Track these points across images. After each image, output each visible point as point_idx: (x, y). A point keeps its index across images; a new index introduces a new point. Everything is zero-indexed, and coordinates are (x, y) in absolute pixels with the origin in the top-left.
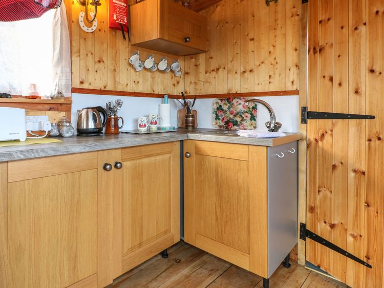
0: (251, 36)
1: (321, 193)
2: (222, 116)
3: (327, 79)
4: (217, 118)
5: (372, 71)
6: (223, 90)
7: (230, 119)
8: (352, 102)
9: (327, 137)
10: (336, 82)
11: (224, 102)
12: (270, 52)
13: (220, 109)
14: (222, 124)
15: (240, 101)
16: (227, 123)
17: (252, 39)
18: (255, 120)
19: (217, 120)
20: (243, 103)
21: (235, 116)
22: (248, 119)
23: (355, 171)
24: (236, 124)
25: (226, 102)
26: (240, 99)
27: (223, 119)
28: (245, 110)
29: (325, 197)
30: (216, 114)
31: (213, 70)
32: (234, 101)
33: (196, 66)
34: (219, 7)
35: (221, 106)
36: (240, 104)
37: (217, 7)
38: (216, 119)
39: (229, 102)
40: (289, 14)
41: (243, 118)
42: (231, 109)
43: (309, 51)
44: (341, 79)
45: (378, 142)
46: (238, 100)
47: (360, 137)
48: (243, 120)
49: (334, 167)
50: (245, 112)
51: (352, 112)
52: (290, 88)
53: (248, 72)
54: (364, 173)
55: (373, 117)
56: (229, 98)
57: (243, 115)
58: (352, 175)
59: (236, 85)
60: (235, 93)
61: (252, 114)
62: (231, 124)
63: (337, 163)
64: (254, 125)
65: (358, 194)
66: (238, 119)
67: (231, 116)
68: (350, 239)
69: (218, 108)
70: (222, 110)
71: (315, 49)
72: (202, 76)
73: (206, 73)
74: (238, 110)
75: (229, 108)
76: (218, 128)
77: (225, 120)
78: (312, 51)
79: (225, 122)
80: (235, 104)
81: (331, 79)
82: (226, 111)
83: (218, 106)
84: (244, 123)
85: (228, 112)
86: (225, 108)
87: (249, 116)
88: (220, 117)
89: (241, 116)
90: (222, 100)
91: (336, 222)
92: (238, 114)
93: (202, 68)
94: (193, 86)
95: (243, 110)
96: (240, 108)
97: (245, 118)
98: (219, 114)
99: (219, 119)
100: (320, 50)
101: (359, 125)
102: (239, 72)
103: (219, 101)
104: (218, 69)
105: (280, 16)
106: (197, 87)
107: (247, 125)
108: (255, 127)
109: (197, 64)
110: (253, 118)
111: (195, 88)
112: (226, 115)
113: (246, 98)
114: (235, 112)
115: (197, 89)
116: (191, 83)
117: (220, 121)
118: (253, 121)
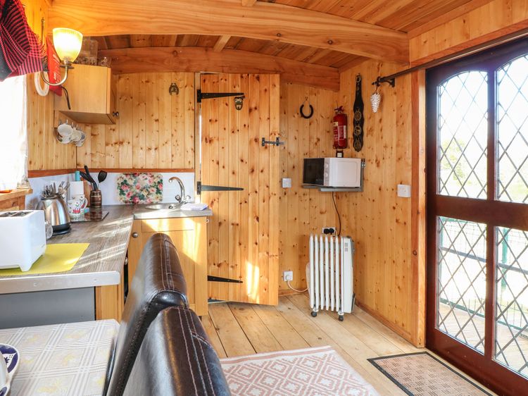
0: (156, 117)
1: (212, 245)
2: (127, 191)
3: (215, 162)
4: (122, 193)
5: (242, 161)
6: (127, 163)
7: (137, 193)
8: (231, 179)
9: (215, 203)
10: (221, 165)
11: (129, 177)
12: (172, 135)
13: (125, 183)
14: (128, 199)
15: (146, 176)
16: (133, 198)
17: (157, 120)
18: (160, 193)
19: (122, 196)
20: (149, 178)
21: (142, 190)
22: (154, 193)
23: (233, 224)
24: (142, 197)
25: (132, 177)
26: (147, 174)
27: (129, 194)
28: (151, 184)
29: (214, 247)
30: (121, 189)
31: (116, 143)
32: (141, 176)
33: (92, 135)
34: (122, 81)
35: (125, 181)
36: (146, 179)
37: (120, 78)
38: (120, 194)
39: (135, 177)
40: (187, 108)
41: (149, 192)
42: (137, 184)
43: (202, 140)
44: (224, 163)
45: (245, 204)
46: (144, 175)
47: (235, 201)
48: (149, 194)
49: (220, 224)
50: (151, 186)
51: (231, 186)
52: (188, 167)
53: (153, 150)
54: (238, 225)
55: (242, 189)
56: (134, 172)
57: (149, 190)
58: (231, 227)
59: (144, 159)
60: (139, 168)
61: (157, 188)
62: (137, 199)
63: (222, 221)
64: (160, 198)
65: (234, 239)
66: (145, 193)
67: (138, 191)
68: (231, 269)
69: (122, 183)
70: (128, 185)
71: (206, 139)
72: (102, 148)
73: (107, 144)
74: (144, 185)
75: (135, 183)
76: (124, 203)
77: (131, 195)
78: (204, 140)
79: (131, 197)
80: (142, 179)
81: (218, 163)
82: (131, 186)
83: (122, 181)
84: (150, 196)
85: (134, 187)
86: (130, 182)
87: (155, 190)
88: (125, 192)
89: (147, 190)
90: (126, 175)
91: (221, 261)
92: (144, 188)
93: (101, 140)
94: (88, 158)
95: (149, 184)
96: (147, 183)
97: (151, 192)
98: (124, 189)
99: (124, 194)
100: (210, 141)
101: (235, 194)
102: (144, 149)
103: (124, 176)
104: (121, 143)
105: (180, 106)
106: (93, 159)
107: (153, 197)
108: (161, 200)
109: (96, 133)
110: (159, 192)
111: (92, 161)
112: (132, 190)
113: (153, 173)
114: (141, 187)
115: (95, 162)
116: (86, 154)
117: (125, 196)
118: (159, 195)
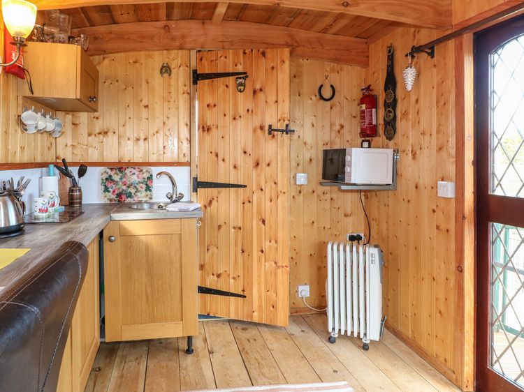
0: (144, 103)
1: (210, 251)
2: (112, 188)
3: (214, 154)
4: (106, 190)
5: (245, 152)
6: (112, 156)
7: (123, 190)
8: (232, 174)
9: (214, 203)
10: (220, 157)
11: (114, 171)
12: (164, 123)
13: (109, 179)
14: (113, 197)
15: (134, 171)
16: (119, 195)
17: (146, 107)
18: (150, 191)
19: (107, 193)
20: (137, 173)
21: (129, 187)
22: (143, 190)
23: (234, 228)
24: (129, 195)
25: (118, 172)
26: (134, 169)
27: (114, 192)
28: (140, 180)
29: (213, 254)
30: (105, 186)
31: (99, 133)
32: (128, 171)
33: (73, 124)
34: (107, 61)
35: (110, 176)
36: (134, 174)
37: (104, 59)
38: (104, 192)
39: (121, 172)
40: (181, 91)
41: (137, 189)
42: (124, 180)
43: (199, 129)
44: (224, 155)
45: (249, 204)
46: (132, 170)
47: (237, 201)
48: (137, 191)
49: (220, 227)
50: (140, 183)
51: (232, 182)
52: (182, 160)
53: (142, 140)
54: (240, 228)
55: (245, 186)
56: (120, 167)
57: (138, 186)
58: (232, 230)
59: (131, 152)
60: (127, 161)
61: (147, 185)
62: (124, 197)
63: (222, 224)
64: (149, 196)
65: (236, 245)
66: (132, 191)
67: (124, 188)
68: (232, 281)
69: (106, 179)
70: (113, 181)
71: (203, 127)
72: (83, 137)
73: (90, 135)
74: (132, 181)
75: (121, 179)
76: (108, 202)
77: (116, 192)
78: (201, 129)
79: (117, 195)
80: (129, 174)
81: (217, 155)
82: (117, 182)
83: (107, 176)
84: (139, 194)
85: (120, 183)
86: (116, 178)
87: (144, 186)
88: (110, 189)
89: (135, 187)
90: (111, 169)
91: (221, 271)
92: (131, 184)
93: (84, 130)
94: (69, 149)
95: (137, 180)
96: (134, 179)
97: (140, 189)
98: (109, 185)
99: (109, 191)
100: (208, 130)
101: (237, 192)
102: (132, 139)
103: (109, 171)
104: (106, 133)
105: (173, 90)
106: (75, 152)
107: (142, 196)
108: (151, 198)
109: (77, 122)
110: (148, 189)
111: (73, 153)
112: (118, 186)
113: (141, 168)
114: (128, 183)
115: (77, 155)
116: (66, 146)
117: (110, 194)
118: (148, 192)
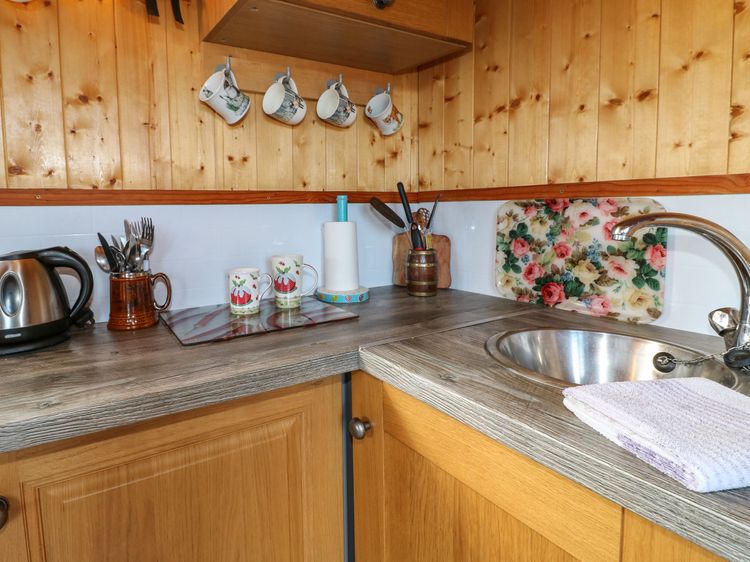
2: (525, 259)
4: (510, 263)
6: (533, 171)
7: (556, 271)
11: (533, 213)
13: (520, 234)
14: (528, 285)
15: (594, 212)
16: (544, 284)
18: (655, 285)
19: (512, 272)
20: (604, 219)
21: (574, 263)
22: (626, 279)
24: (575, 290)
25: (543, 215)
26: (596, 205)
27: (530, 271)
28: (615, 245)
30: (508, 253)
31: (501, 109)
32: (573, 212)
33: (448, 99)
35: (523, 226)
36: (593, 222)
38: (506, 267)
39: (553, 215)
41: (603, 273)
42: (560, 239)
46: (588, 208)
48: (603, 279)
50: (614, 252)
53: (631, 103)
56: (550, 199)
57: (605, 264)
60: (574, 180)
61: (641, 263)
62: (557, 290)
64: (651, 304)
66: (587, 276)
67: (560, 263)
69: (512, 234)
70: (528, 240)
72: (468, 131)
74: (585, 244)
75: (551, 235)
76: (512, 297)
77: (537, 274)
79: (538, 281)
80: (576, 221)
82: (540, 245)
83: (513, 225)
84: (608, 291)
85: (549, 249)
86: (538, 232)
87: (631, 267)
88: (520, 263)
89: (597, 265)
90: (526, 207)
92: (584, 255)
93: (466, 107)
94: (439, 163)
95: (606, 244)
96: (595, 236)
97: (612, 274)
98: (519, 252)
99: (517, 269)
102: (592, 105)
103: (519, 211)
104: (515, 104)
106: (450, 166)
107: (621, 297)
108: (656, 314)
110: (647, 276)
111: (446, 169)
112: (542, 258)
113: (622, 201)
114: (573, 249)
115: (452, 173)
116: (434, 153)
117: (520, 276)
118: (647, 289)
